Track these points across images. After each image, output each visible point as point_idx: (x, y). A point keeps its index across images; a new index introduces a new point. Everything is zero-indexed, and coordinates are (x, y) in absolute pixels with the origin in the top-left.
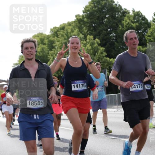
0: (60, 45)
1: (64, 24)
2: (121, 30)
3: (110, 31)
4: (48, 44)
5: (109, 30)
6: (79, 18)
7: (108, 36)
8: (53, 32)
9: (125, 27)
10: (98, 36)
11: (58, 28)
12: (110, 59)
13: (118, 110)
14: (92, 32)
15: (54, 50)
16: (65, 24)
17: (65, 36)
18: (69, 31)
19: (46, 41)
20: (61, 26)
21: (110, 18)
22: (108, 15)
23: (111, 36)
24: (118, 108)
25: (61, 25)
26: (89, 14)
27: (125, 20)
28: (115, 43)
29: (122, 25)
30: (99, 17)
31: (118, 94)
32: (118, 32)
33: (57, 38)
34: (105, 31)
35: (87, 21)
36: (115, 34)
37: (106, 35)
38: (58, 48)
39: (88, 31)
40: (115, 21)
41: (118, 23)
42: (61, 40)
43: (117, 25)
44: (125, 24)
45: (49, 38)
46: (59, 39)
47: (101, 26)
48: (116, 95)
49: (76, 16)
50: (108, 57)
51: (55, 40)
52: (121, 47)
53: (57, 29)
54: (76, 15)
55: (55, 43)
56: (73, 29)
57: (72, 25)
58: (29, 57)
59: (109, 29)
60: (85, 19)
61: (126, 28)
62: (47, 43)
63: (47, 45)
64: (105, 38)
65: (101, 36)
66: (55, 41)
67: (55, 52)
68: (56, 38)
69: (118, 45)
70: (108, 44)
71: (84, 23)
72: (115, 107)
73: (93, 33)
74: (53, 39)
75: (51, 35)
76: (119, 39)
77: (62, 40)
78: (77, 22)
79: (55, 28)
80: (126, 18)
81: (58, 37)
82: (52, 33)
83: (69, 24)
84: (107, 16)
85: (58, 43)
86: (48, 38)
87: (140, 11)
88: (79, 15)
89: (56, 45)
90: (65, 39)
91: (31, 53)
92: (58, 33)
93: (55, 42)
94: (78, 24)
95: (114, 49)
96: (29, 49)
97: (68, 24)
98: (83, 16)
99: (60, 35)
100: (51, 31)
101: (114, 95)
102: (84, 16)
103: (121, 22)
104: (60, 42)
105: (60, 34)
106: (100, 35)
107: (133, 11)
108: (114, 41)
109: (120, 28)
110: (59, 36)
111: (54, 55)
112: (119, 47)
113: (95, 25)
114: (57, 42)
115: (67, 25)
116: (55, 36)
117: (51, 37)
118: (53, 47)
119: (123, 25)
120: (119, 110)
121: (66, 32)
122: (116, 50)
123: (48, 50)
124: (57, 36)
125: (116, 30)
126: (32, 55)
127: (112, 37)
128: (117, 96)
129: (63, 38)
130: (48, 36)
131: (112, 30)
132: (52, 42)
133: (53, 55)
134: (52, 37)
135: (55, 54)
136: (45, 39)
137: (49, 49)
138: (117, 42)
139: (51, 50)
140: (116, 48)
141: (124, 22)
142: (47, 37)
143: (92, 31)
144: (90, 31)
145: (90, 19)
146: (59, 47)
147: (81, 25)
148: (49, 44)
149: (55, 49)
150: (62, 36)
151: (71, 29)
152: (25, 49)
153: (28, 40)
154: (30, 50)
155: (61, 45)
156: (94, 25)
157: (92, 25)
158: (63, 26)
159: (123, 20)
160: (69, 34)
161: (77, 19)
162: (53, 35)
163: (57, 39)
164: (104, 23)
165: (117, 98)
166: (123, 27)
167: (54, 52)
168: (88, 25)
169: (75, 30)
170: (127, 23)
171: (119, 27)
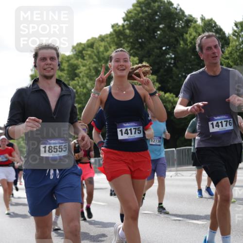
0: (86, 72)
1: (93, 38)
2: (183, 48)
3: (165, 50)
4: (68, 70)
5: (164, 48)
6: (117, 29)
7: (162, 58)
8: (75, 50)
9: (189, 44)
10: (146, 57)
11: (84, 44)
12: (165, 93)
13: (177, 174)
14: (137, 52)
15: (78, 80)
16: (96, 38)
17: (95, 57)
18: (102, 49)
19: (65, 65)
20: (90, 42)
21: (166, 29)
22: (163, 25)
23: (166, 57)
24: (177, 171)
25: (88, 40)
26: (132, 22)
27: (188, 33)
28: (174, 69)
29: (185, 41)
30: (148, 28)
31: (177, 149)
32: (179, 52)
33: (82, 60)
34: (157, 49)
35: (130, 33)
36: (173, 54)
37: (158, 57)
38: (83, 76)
39: (130, 50)
40: (174, 34)
41: (178, 38)
42: (88, 63)
43: (177, 41)
44: (188, 38)
45: (70, 60)
46: (85, 61)
47: (151, 42)
48: (174, 150)
49: (113, 26)
50: (162, 91)
51: (80, 63)
52: (182, 75)
53: (83, 46)
54: (113, 24)
55: (79, 69)
56: (108, 46)
57: (107, 41)
58: (47, 74)
59: (164, 46)
60: (127, 31)
61: (191, 45)
62: (66, 68)
63: (66, 72)
64: (157, 61)
65: (152, 58)
66: (79, 65)
67: (79, 82)
68: (80, 60)
69: (178, 73)
70: (162, 70)
71: (126, 37)
72: (173, 169)
73: (140, 53)
74: (75, 62)
75: (73, 56)
76: (180, 62)
77: (90, 64)
78: (114, 36)
79: (79, 44)
80: (191, 30)
81: (84, 60)
82: (75, 53)
83: (102, 39)
84: (161, 26)
85: (84, 68)
86: (68, 61)
87: (213, 19)
88: (117, 24)
89: (81, 72)
90: (94, 62)
91: (52, 66)
92: (84, 52)
93: (79, 67)
94: (116, 39)
95: (171, 78)
96: (48, 59)
97: (100, 39)
98: (123, 26)
99: (88, 56)
100: (74, 50)
101: (172, 151)
102: (126, 27)
103: (182, 35)
104: (88, 67)
105: (87, 54)
106: (149, 56)
107: (203, 19)
108: (172, 65)
109: (181, 46)
110: (85, 58)
111: (78, 87)
112: (180, 76)
113: (142, 39)
114: (82, 67)
115: (98, 41)
116: (79, 57)
117: (72, 58)
118: (76, 75)
119: (187, 40)
120: (179, 175)
121: (95, 51)
122: (175, 80)
123: (68, 79)
124: (83, 58)
125: (175, 48)
126: (52, 70)
127: (168, 59)
128: (175, 152)
129: (92, 61)
130: (68, 57)
131: (169, 49)
132: (75, 67)
133: (76, 87)
134: (74, 59)
135: (78, 85)
136: (64, 61)
137: (69, 77)
138: (177, 68)
139: (73, 79)
140: (174, 78)
141: (188, 35)
142: (67, 59)
143: (137, 49)
144: (135, 50)
145: (135, 30)
146: (85, 75)
147: (121, 40)
148: (70, 69)
149: (80, 77)
150: (91, 57)
151: (105, 47)
152: (41, 60)
153: (46, 45)
154: (49, 61)
155: (88, 71)
156: (140, 40)
157: (137, 40)
158: (92, 41)
159: (187, 33)
160: (100, 53)
161: (115, 31)
162: (76, 56)
163: (82, 62)
164: (156, 37)
165: (175, 155)
166: (187, 44)
167: (77, 83)
168: (131, 40)
169: (111, 47)
170: (192, 37)
171: (180, 44)
